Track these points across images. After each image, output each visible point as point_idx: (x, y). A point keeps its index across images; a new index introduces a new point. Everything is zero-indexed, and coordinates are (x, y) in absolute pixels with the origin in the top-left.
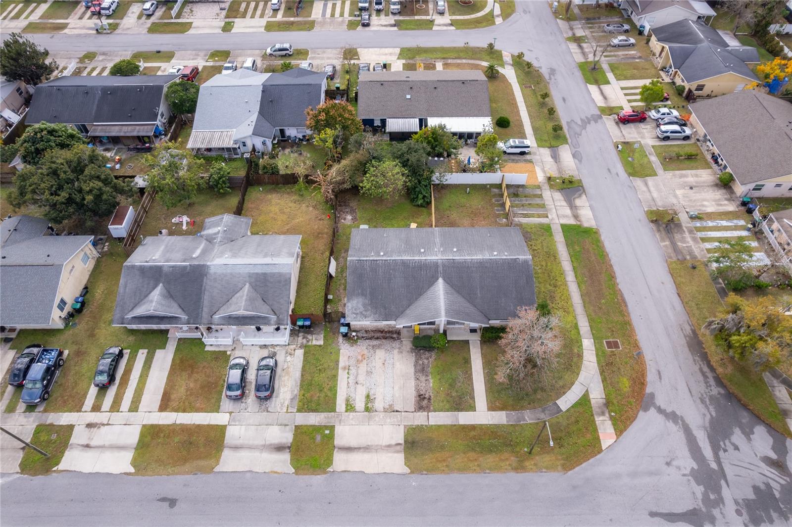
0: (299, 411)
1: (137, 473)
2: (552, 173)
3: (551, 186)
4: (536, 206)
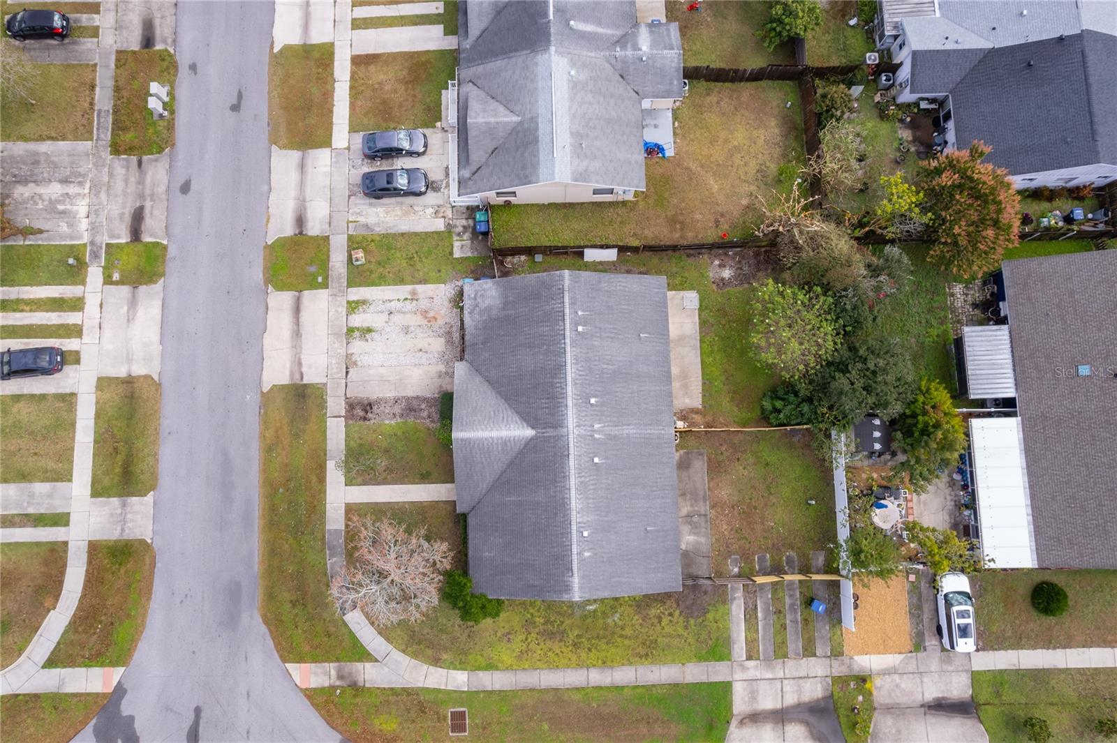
0: (350, 238)
1: (273, 56)
2: (882, 691)
3: (841, 681)
4: (779, 639)
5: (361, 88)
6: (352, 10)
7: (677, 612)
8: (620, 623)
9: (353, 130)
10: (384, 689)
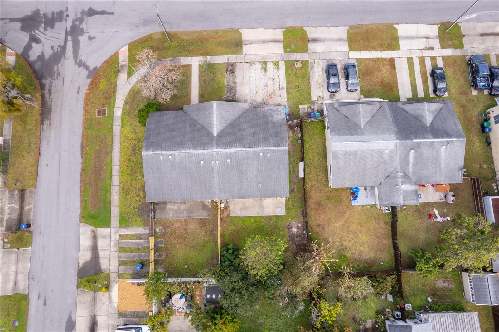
0: (307, 61)
1: (391, 25)
2: (102, 296)
3: (107, 277)
4: (127, 250)
5: (378, 63)
6: (417, 57)
7: (141, 204)
8: (137, 179)
9: (358, 60)
10: (117, 83)
